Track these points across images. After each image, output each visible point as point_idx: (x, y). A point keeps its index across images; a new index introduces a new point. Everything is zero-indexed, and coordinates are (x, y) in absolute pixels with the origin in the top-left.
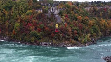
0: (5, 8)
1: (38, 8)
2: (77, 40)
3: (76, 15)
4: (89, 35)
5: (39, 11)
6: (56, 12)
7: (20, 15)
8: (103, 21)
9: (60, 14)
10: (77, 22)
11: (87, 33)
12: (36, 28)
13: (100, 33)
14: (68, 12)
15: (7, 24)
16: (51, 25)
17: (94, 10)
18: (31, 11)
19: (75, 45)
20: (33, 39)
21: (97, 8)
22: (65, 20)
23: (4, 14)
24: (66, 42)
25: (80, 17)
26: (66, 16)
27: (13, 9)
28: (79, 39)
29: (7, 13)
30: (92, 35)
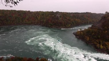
0: (42, 15)
1: (53, 15)
2: (65, 26)
3: (67, 17)
4: (70, 24)
5: (53, 16)
6: (59, 16)
7: (46, 17)
8: (77, 20)
9: (60, 17)
10: (66, 20)
11: (69, 24)
12: (51, 22)
13: (75, 24)
14: (64, 16)
15: (42, 20)
16: (57, 21)
17: (74, 15)
18: (50, 16)
19: (64, 28)
20: (50, 26)
21: (75, 15)
22: (62, 19)
23: (41, 17)
24: (61, 27)
25: (68, 18)
26: (62, 18)
27: (44, 15)
28: (66, 26)
29: (42, 17)
30: (71, 25)
